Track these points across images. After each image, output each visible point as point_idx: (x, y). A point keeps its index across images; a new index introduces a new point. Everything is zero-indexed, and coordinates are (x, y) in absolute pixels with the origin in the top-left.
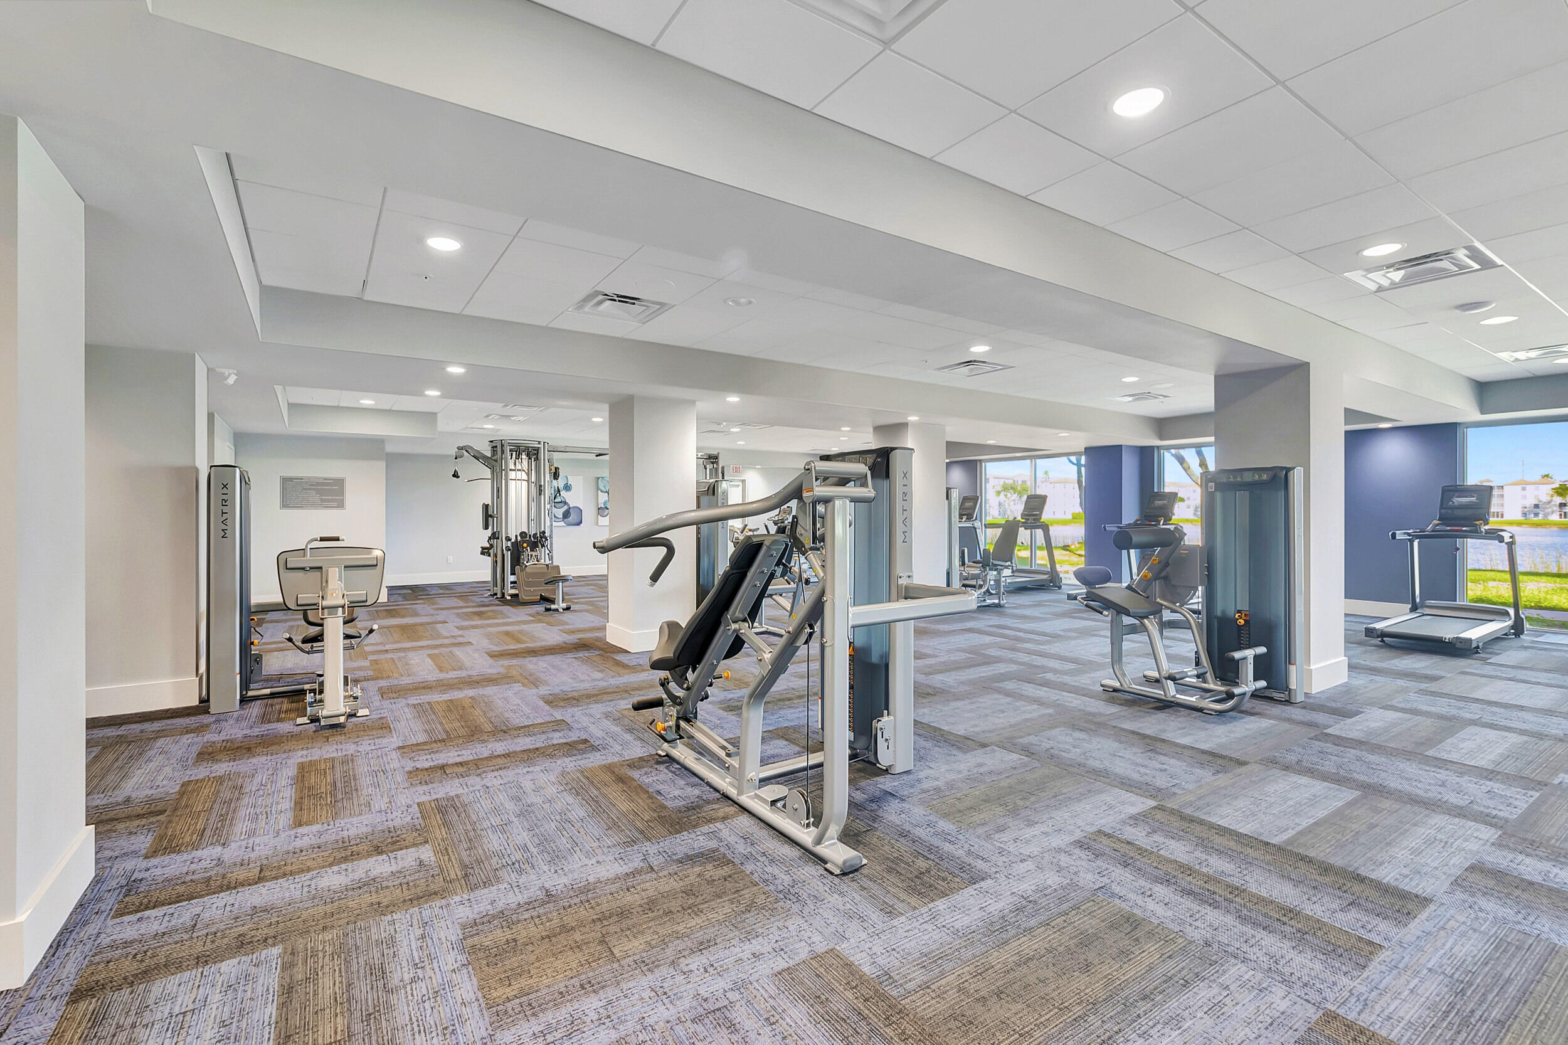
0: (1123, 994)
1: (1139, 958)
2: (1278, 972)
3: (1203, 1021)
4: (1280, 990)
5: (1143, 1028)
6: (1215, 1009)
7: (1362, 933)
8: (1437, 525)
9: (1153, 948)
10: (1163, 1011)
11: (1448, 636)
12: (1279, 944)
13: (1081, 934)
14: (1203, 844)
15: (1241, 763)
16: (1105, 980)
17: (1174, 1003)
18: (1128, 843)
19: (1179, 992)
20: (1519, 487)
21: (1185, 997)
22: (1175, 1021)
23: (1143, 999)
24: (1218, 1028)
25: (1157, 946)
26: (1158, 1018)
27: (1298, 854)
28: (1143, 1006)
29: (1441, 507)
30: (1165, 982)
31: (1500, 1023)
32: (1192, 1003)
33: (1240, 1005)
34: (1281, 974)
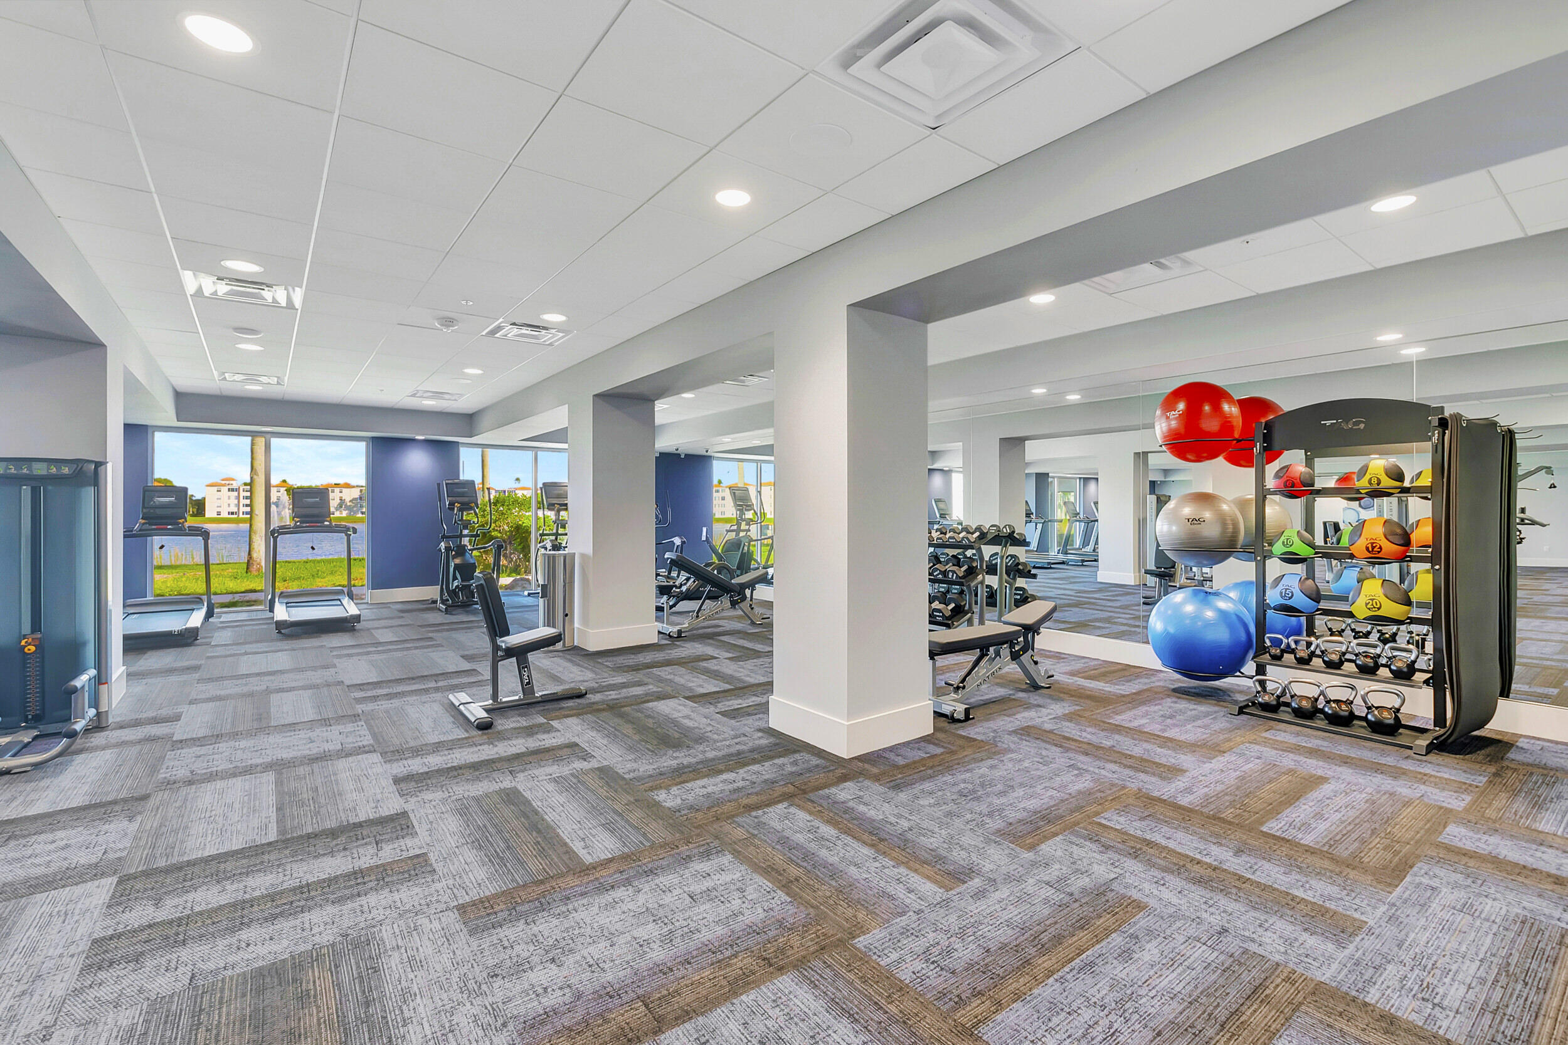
0: (351, 1017)
1: (318, 988)
2: (406, 911)
3: (419, 977)
4: (422, 921)
5: (399, 1020)
6: (413, 963)
7: (405, 855)
8: (144, 524)
9: (317, 974)
10: (390, 997)
11: (176, 629)
12: (380, 897)
13: (243, 1021)
14: (219, 878)
15: (145, 798)
16: (323, 1026)
17: (389, 989)
18: (150, 926)
19: (380, 979)
20: (216, 488)
21: (388, 977)
22: (406, 995)
23: (368, 1007)
24: (432, 971)
25: (316, 970)
26: (395, 1004)
27: (301, 837)
28: (375, 1010)
29: (144, 507)
30: (361, 982)
31: (508, 847)
32: (397, 975)
33: (420, 948)
34: (409, 911)
